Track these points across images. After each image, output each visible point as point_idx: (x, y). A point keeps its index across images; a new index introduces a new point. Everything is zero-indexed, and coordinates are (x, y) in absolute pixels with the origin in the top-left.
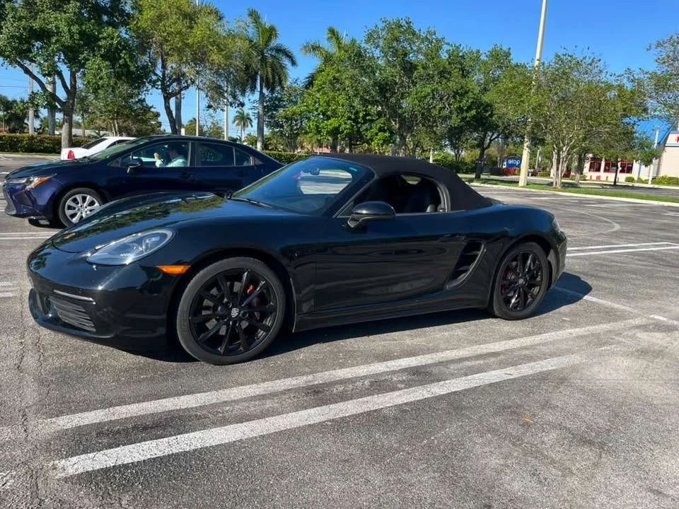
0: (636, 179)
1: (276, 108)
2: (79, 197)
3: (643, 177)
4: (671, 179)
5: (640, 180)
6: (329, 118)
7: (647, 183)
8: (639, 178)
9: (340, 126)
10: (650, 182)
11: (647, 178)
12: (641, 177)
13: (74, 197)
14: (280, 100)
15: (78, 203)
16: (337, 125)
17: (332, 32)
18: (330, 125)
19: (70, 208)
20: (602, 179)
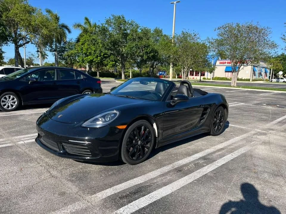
0: (206, 78)
1: (63, 51)
2: (7, 97)
3: (209, 78)
4: (218, 78)
5: (208, 79)
6: (88, 56)
7: (210, 80)
8: (207, 78)
9: (93, 59)
10: (211, 79)
11: (210, 78)
12: (208, 77)
13: (5, 96)
14: (65, 48)
15: (7, 99)
16: (92, 59)
17: (87, 19)
18: (89, 59)
19: (3, 101)
20: (195, 79)
